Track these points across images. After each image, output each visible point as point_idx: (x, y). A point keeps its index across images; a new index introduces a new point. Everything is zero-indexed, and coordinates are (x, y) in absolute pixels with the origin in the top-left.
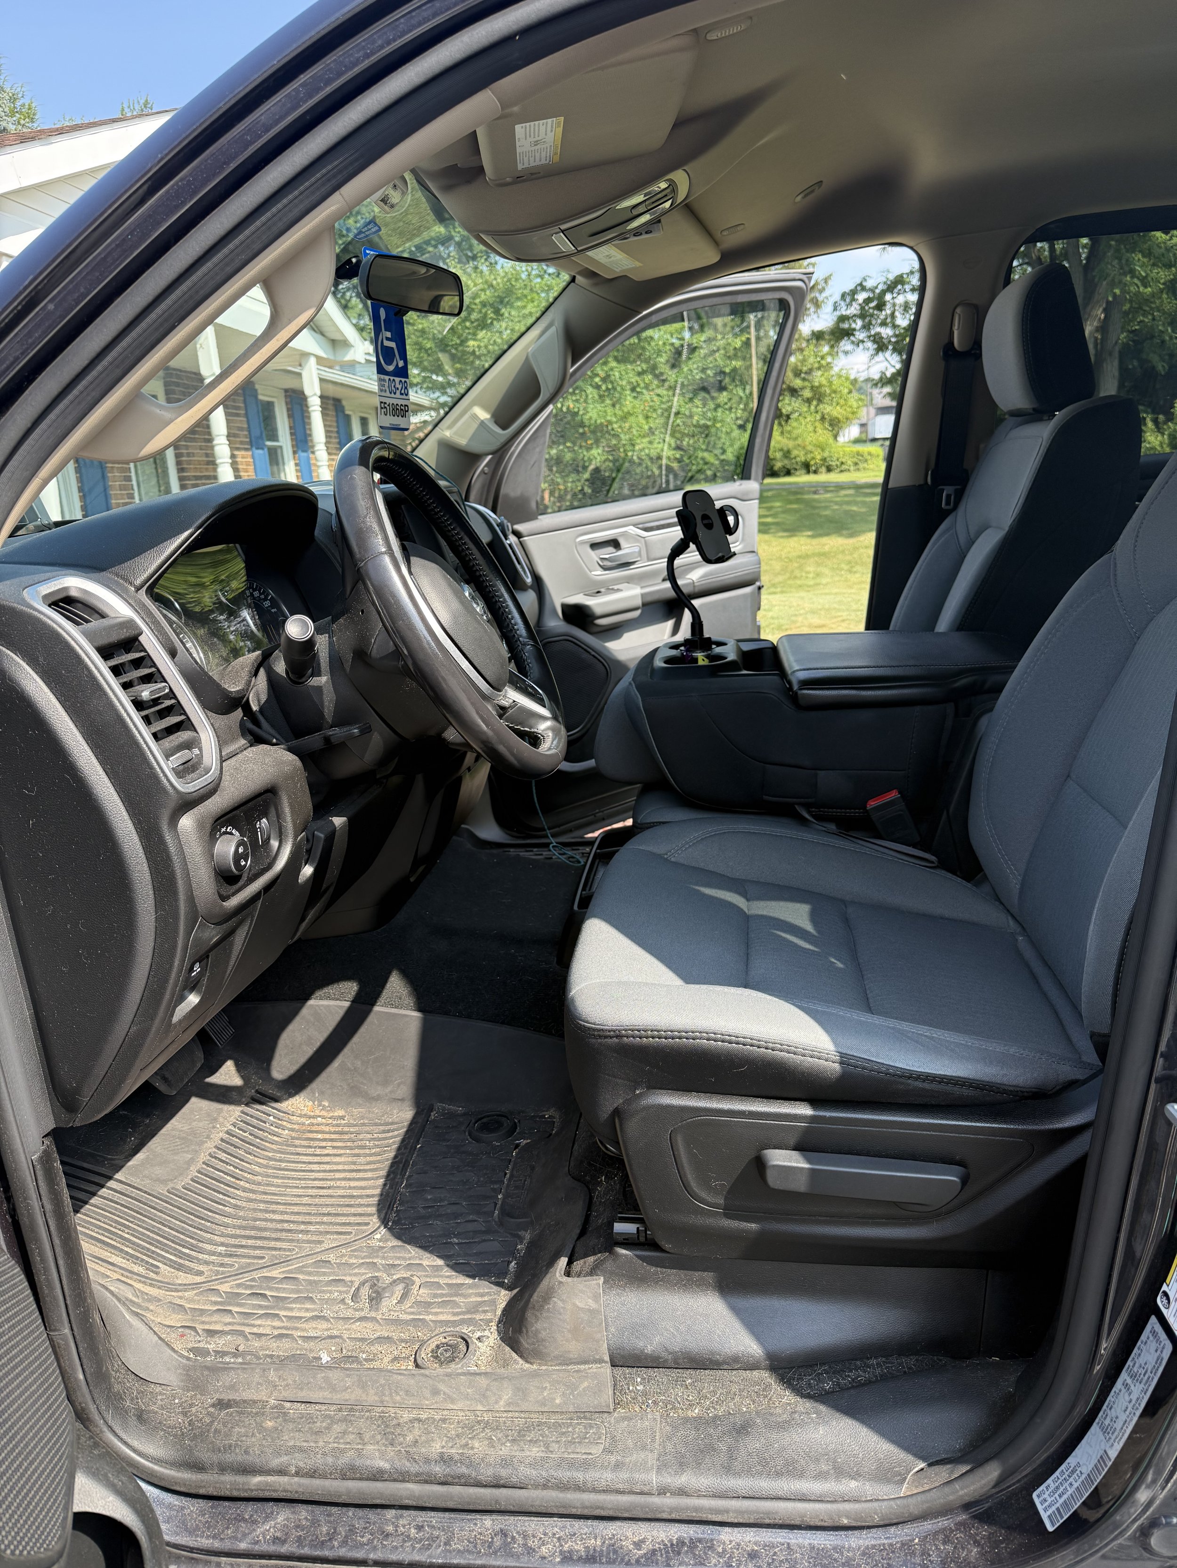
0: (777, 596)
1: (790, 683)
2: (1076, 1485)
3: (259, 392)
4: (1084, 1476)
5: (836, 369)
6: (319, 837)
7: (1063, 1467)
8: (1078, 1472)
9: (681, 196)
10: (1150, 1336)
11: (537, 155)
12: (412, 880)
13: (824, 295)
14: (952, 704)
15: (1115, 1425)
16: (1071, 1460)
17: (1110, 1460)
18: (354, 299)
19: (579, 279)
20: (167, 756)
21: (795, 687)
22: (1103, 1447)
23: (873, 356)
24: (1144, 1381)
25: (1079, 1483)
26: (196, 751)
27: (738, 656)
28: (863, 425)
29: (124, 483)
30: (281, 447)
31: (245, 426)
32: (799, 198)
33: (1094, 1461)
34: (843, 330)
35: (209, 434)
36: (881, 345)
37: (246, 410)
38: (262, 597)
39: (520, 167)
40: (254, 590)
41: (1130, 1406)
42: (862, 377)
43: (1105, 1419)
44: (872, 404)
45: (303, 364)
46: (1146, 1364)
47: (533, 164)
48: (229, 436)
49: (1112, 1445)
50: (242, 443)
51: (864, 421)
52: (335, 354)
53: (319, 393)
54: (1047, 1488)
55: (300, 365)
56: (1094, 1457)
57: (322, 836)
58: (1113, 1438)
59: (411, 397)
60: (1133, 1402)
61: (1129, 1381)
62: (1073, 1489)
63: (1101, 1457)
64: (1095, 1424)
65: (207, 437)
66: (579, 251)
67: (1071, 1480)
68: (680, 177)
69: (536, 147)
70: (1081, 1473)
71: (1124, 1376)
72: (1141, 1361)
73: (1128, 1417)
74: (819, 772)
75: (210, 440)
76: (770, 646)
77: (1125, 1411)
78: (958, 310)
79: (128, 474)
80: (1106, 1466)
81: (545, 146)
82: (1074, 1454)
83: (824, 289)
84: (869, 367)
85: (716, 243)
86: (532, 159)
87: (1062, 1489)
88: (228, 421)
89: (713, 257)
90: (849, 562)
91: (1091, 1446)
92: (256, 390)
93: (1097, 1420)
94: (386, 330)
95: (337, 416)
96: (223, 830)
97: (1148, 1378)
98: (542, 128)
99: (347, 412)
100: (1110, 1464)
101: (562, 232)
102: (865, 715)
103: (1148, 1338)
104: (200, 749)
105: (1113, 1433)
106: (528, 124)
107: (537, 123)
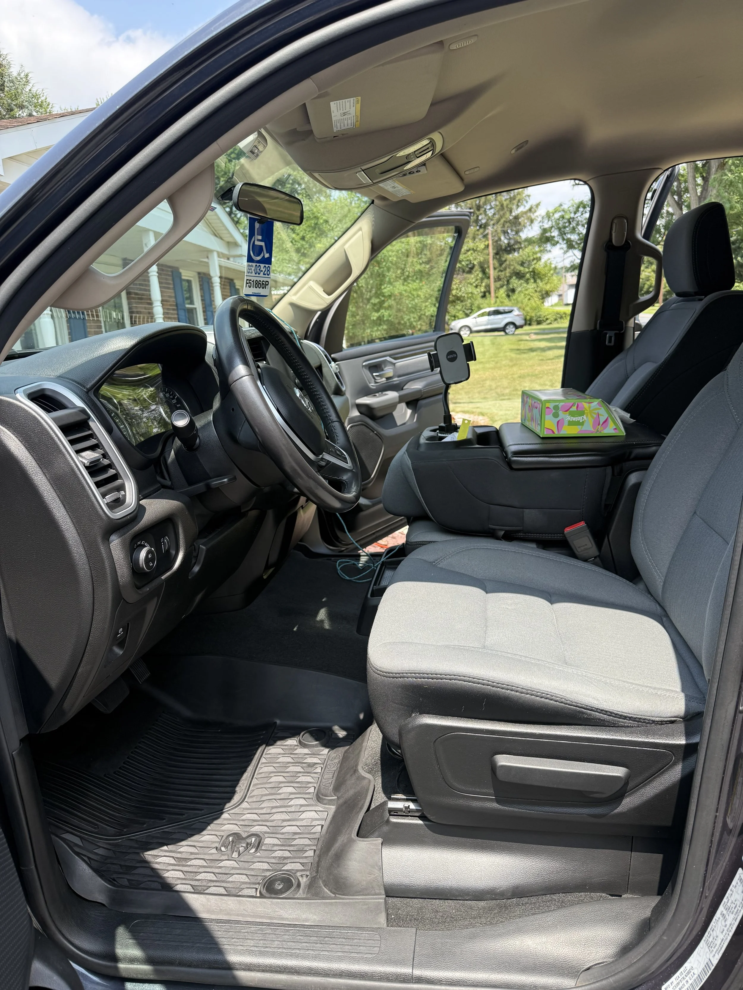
0: (505, 402)
1: (506, 453)
2: (690, 982)
3: (183, 274)
4: (696, 976)
5: (543, 261)
6: (203, 549)
7: (682, 969)
8: (692, 973)
9: (438, 149)
10: (739, 882)
11: (346, 122)
12: (265, 577)
13: (536, 214)
14: (610, 467)
15: (716, 942)
16: (687, 965)
17: (713, 965)
18: (242, 218)
19: (376, 201)
20: (104, 495)
21: (510, 455)
22: (708, 957)
23: (565, 253)
24: (734, 913)
25: (692, 980)
26: (122, 493)
27: (473, 436)
28: (560, 296)
29: (97, 330)
30: (195, 309)
31: (173, 295)
32: (513, 151)
33: (703, 966)
34: (547, 237)
35: (150, 299)
36: (570, 245)
37: (174, 285)
38: (171, 397)
39: (335, 130)
40: (166, 393)
41: (726, 929)
42: (560, 266)
43: (709, 937)
44: (566, 283)
45: (209, 257)
46: (736, 901)
47: (343, 128)
48: (162, 301)
49: (714, 955)
50: (171, 305)
51: (560, 293)
52: (229, 251)
53: (219, 275)
54: (671, 984)
55: (208, 257)
56: (702, 963)
57: (204, 547)
58: (715, 950)
59: (271, 277)
60: (728, 926)
61: (725, 912)
62: (689, 985)
63: (707, 963)
64: (702, 941)
65: (149, 301)
66: (374, 183)
67: (687, 978)
68: (436, 137)
69: (345, 117)
70: (694, 974)
71: (721, 908)
72: (732, 899)
73: (724, 936)
74: (525, 510)
75: (151, 304)
76: (494, 430)
77: (722, 932)
78: (615, 221)
79: (100, 324)
80: (710, 969)
81: (350, 116)
82: (689, 961)
83: (535, 211)
84: (564, 259)
85: (462, 179)
86: (342, 125)
87: (681, 985)
88: (162, 292)
89: (461, 188)
90: (551, 381)
91: (700, 956)
92: (180, 273)
93: (704, 938)
94: (258, 235)
95: (230, 289)
96: (139, 543)
97: (738, 910)
98: (348, 104)
99: (237, 287)
100: (713, 968)
101: (363, 171)
102: (554, 474)
103: (737, 883)
104: (125, 492)
105: (714, 947)
106: (338, 101)
107: (344, 101)
